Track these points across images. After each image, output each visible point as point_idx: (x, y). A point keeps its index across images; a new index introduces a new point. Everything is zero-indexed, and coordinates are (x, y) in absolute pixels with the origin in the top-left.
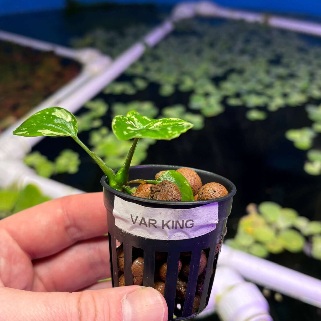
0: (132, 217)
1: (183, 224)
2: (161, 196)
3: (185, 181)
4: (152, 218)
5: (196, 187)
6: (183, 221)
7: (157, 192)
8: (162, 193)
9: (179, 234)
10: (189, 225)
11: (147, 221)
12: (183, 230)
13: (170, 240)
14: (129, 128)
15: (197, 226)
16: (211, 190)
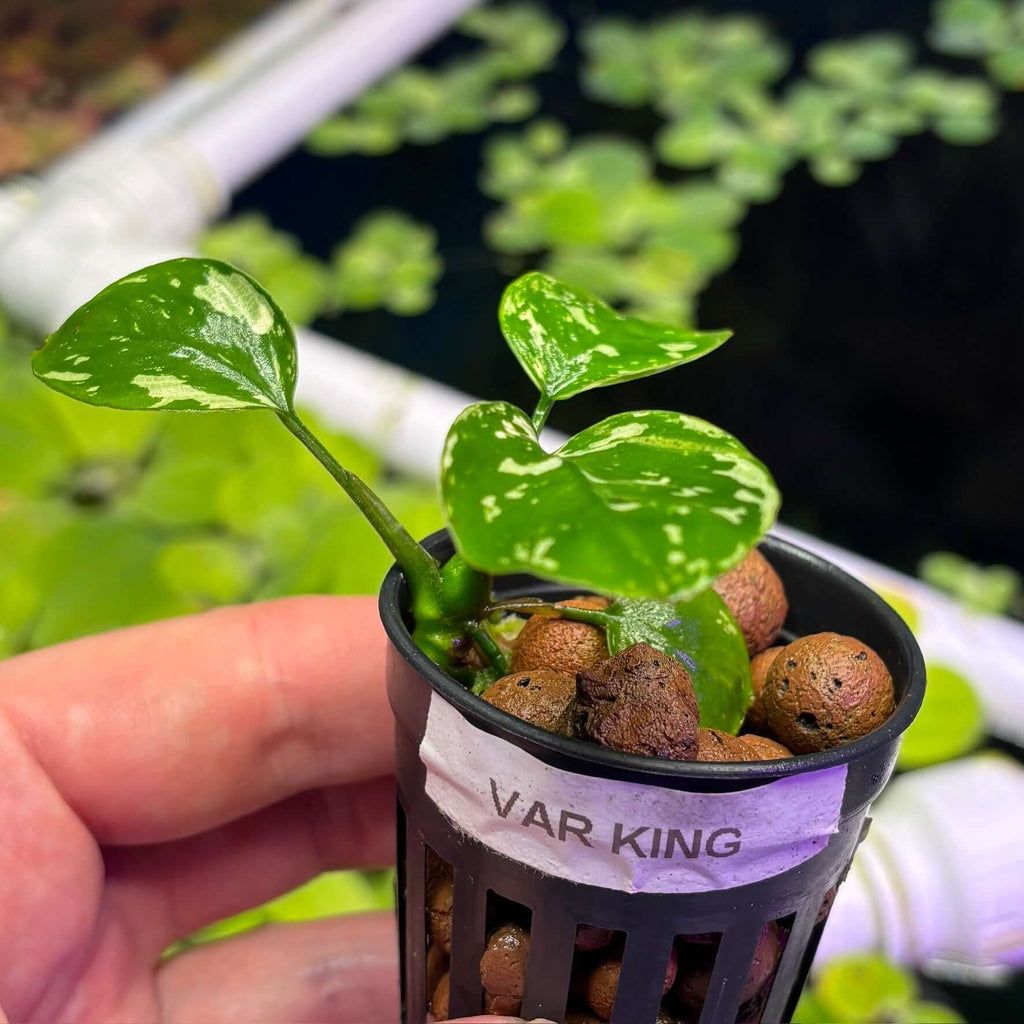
0: (494, 790)
1: (696, 844)
2: (616, 725)
3: (722, 613)
4: (575, 811)
5: (762, 626)
6: (698, 834)
7: (602, 702)
8: (621, 712)
9: (677, 874)
10: (723, 846)
11: (554, 815)
12: (694, 861)
13: (640, 891)
14: (509, 466)
15: (751, 851)
16: (824, 674)
